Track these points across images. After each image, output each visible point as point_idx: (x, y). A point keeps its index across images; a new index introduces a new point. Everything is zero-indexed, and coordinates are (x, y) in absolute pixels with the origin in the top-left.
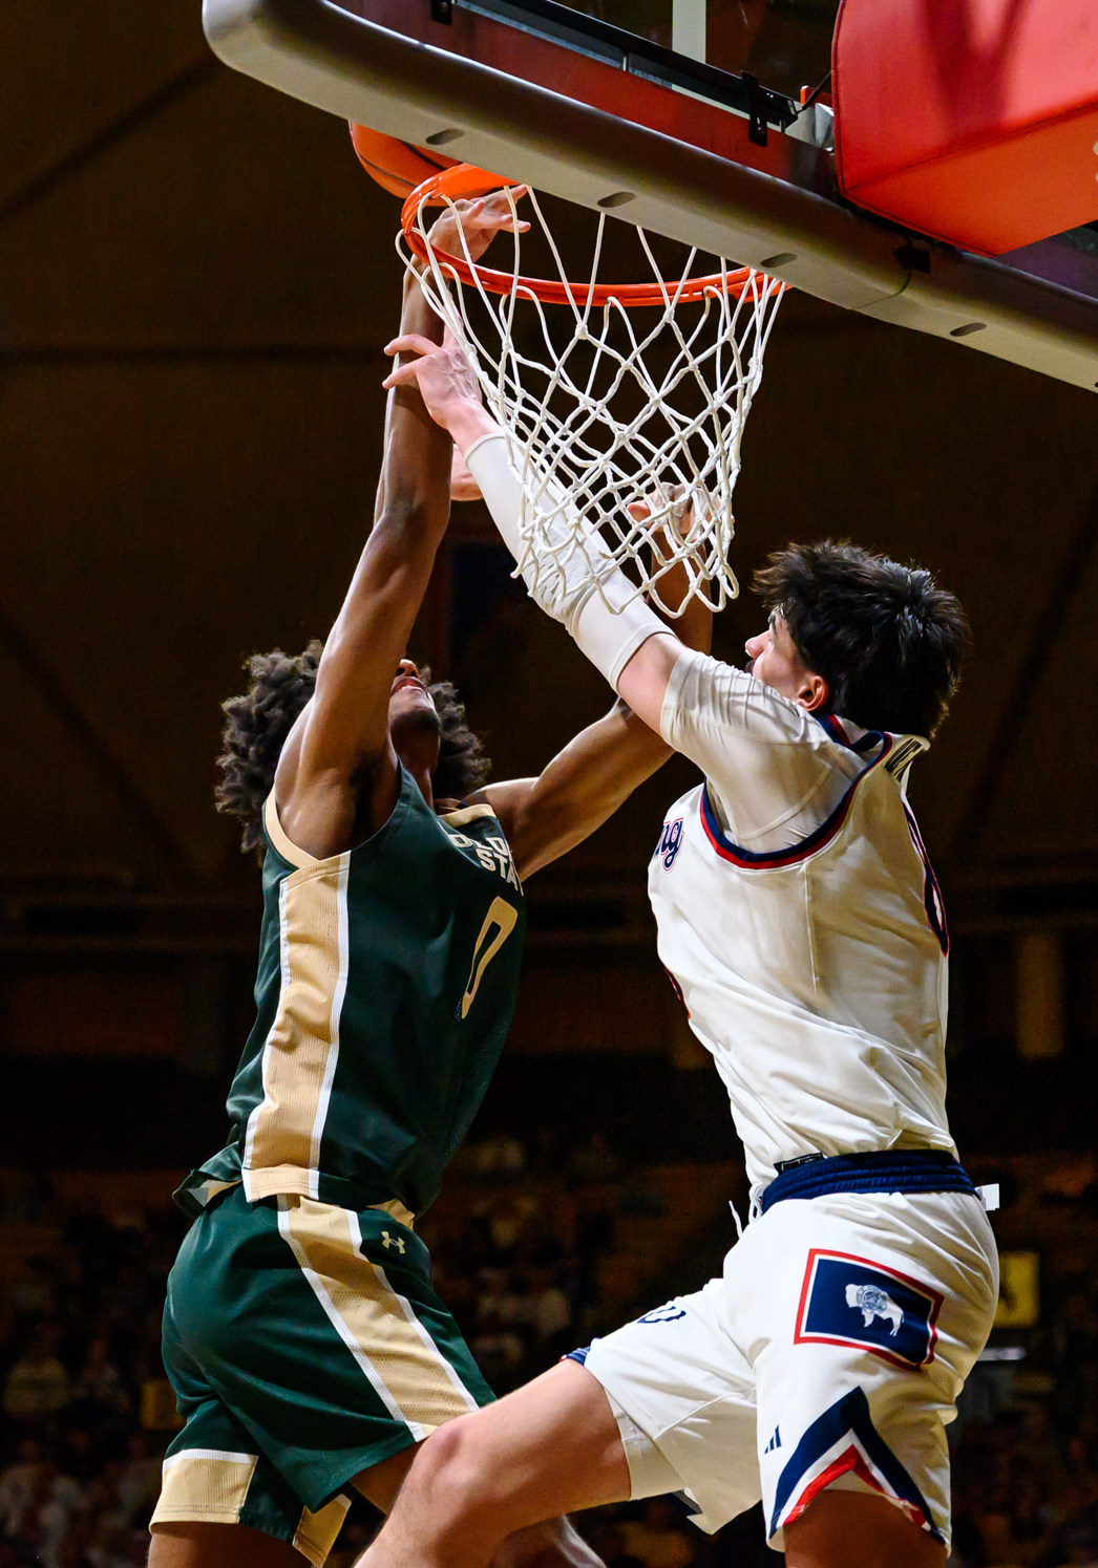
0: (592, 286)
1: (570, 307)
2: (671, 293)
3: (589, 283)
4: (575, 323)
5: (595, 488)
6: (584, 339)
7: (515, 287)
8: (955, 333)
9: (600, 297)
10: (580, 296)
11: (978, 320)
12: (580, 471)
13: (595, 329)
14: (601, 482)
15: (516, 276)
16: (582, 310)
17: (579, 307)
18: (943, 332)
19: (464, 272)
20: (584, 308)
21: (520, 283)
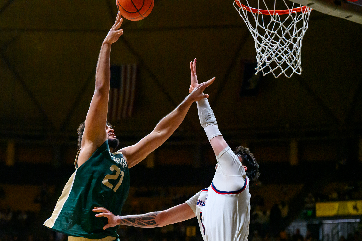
0: (274, 11)
1: (270, 15)
2: (290, 11)
3: (274, 10)
4: (271, 18)
5: (276, 49)
6: (273, 21)
7: (259, 12)
8: (346, 18)
9: (275, 13)
10: (272, 13)
11: (351, 15)
12: (273, 46)
13: (275, 19)
14: (278, 48)
15: (259, 9)
16: (272, 16)
17: (271, 15)
18: (344, 17)
19: (248, 9)
20: (273, 15)
21: (260, 11)
